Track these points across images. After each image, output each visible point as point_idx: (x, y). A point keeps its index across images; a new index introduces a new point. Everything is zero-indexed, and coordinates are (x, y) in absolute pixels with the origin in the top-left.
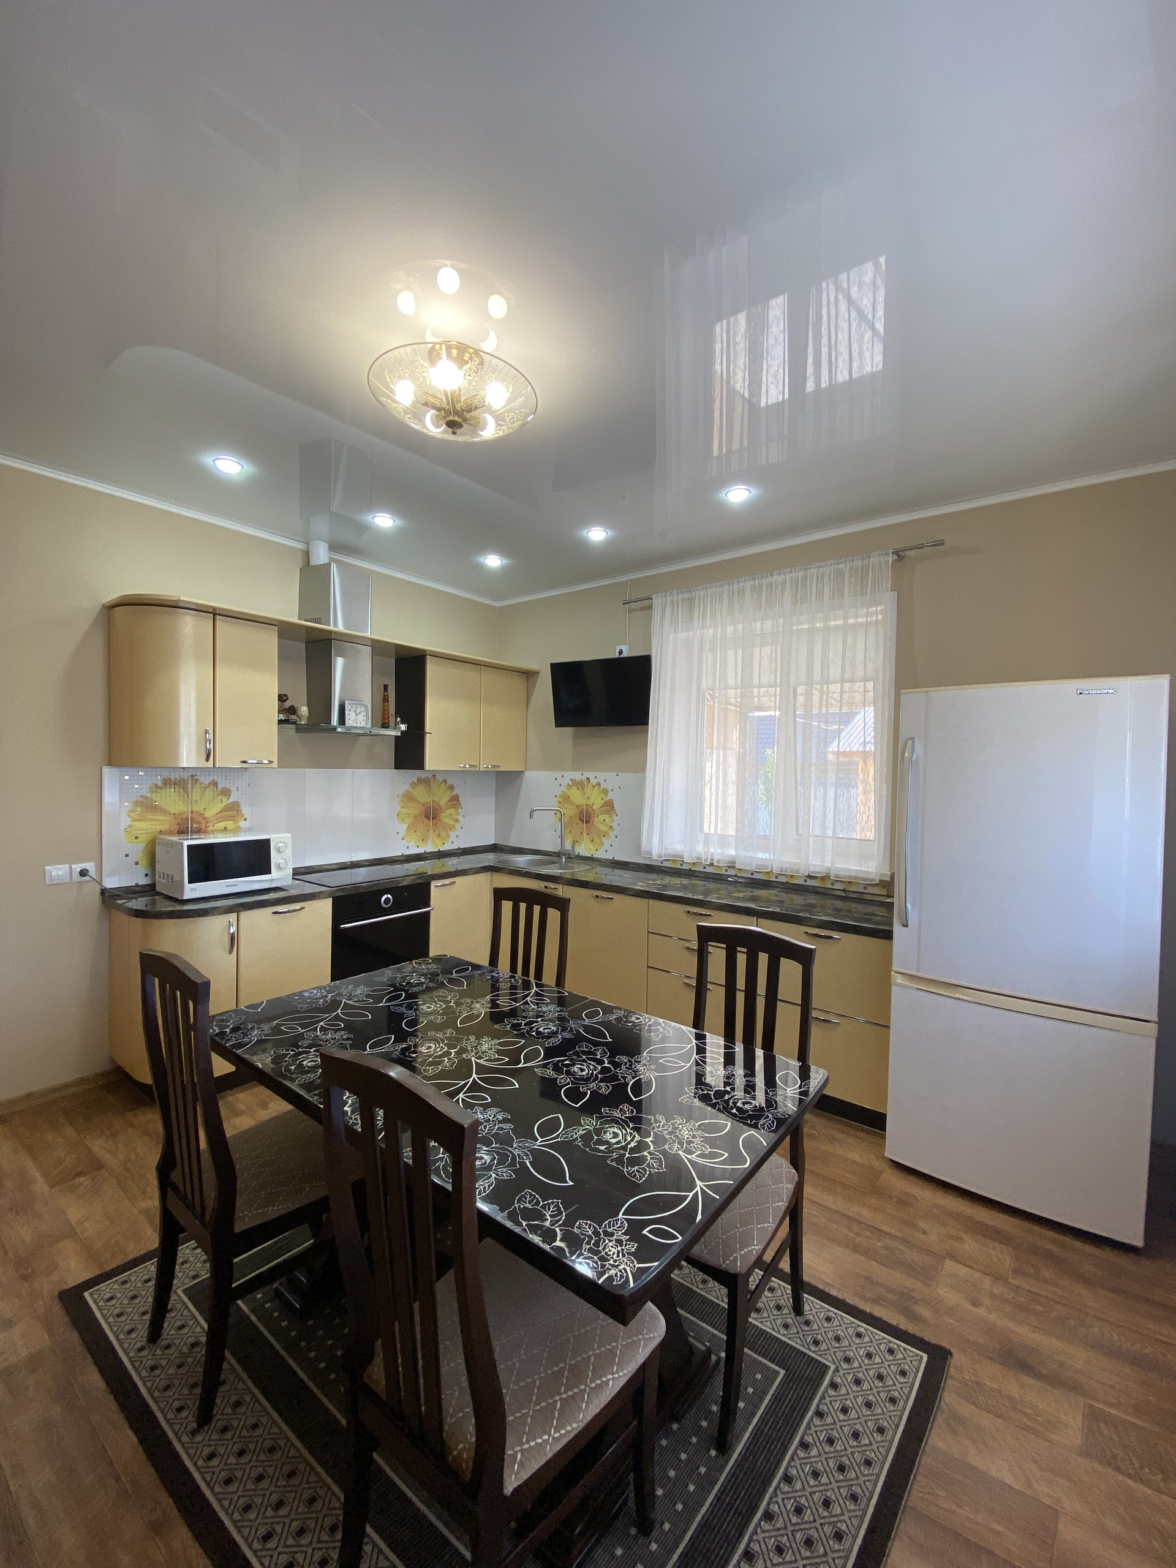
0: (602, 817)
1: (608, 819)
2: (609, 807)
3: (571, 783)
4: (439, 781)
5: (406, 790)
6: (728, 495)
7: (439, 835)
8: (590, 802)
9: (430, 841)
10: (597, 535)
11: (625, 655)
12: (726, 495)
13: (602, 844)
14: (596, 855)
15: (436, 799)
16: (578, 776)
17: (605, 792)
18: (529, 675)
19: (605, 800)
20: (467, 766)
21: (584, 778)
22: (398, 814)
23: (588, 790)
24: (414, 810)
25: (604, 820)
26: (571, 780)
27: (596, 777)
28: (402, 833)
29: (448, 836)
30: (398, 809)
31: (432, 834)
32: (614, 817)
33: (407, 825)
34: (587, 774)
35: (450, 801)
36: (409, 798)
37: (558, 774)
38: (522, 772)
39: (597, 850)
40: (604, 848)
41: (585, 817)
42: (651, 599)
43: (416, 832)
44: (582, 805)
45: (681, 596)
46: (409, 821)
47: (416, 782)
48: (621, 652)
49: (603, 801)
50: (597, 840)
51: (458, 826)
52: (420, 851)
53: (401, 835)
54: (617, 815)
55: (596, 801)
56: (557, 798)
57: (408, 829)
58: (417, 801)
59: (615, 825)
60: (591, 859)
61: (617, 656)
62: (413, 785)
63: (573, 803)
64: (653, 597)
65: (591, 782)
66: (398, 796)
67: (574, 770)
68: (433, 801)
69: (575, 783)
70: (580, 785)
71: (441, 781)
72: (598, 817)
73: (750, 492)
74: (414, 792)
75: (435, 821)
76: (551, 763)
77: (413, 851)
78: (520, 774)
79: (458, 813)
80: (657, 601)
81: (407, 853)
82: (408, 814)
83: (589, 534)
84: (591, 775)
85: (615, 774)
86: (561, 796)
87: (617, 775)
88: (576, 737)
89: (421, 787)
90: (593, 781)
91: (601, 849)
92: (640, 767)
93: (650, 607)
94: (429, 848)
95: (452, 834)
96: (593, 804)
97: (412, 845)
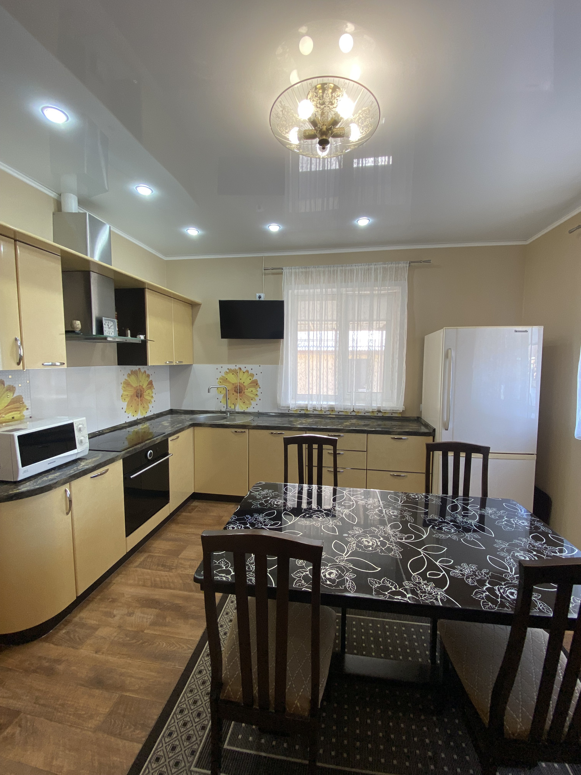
0: (250, 390)
1: (254, 390)
2: (255, 384)
3: (228, 371)
4: (142, 372)
5: (125, 379)
6: (358, 222)
7: (144, 407)
8: (242, 381)
9: (139, 412)
10: (274, 228)
11: (262, 299)
12: (357, 222)
13: (250, 404)
14: (246, 411)
15: (141, 384)
16: (232, 367)
17: (252, 375)
18: (193, 306)
19: (252, 380)
20: (168, 362)
21: (237, 368)
22: (122, 396)
23: (241, 375)
24: (131, 392)
25: (252, 391)
26: (228, 369)
27: (245, 367)
28: (125, 407)
29: (148, 408)
30: (122, 392)
31: (140, 408)
32: (258, 389)
33: (127, 402)
34: (239, 366)
35: (148, 385)
36: (127, 384)
37: (219, 366)
38: (192, 365)
39: (247, 408)
40: (252, 407)
41: (239, 390)
42: (282, 269)
43: (132, 406)
44: (236, 383)
45: (301, 270)
46: (127, 400)
47: (130, 373)
48: (260, 297)
49: (251, 381)
50: (247, 402)
51: (153, 400)
52: (134, 419)
53: (124, 410)
54: (260, 388)
55: (246, 380)
56: (218, 380)
57: (128, 405)
58: (132, 386)
59: (259, 393)
60: (244, 413)
61: (257, 299)
62: (129, 375)
63: (229, 382)
64: (284, 268)
65: (242, 370)
66: (121, 383)
67: (229, 363)
68: (140, 386)
69: (230, 371)
70: (235, 372)
71: (143, 372)
72: (247, 389)
73: (369, 220)
74: (129, 380)
75: (141, 398)
76: (211, 359)
77: (132, 419)
78: (189, 367)
79: (152, 392)
80: (286, 271)
81: (128, 420)
82: (127, 395)
83: (270, 227)
84: (242, 366)
85: (259, 365)
86: (221, 379)
87: (260, 366)
88: (230, 345)
89: (133, 377)
90: (244, 370)
91: (250, 407)
92: (276, 361)
93: (282, 273)
94: (139, 416)
95: (150, 406)
96: (244, 383)
97: (130, 415)
